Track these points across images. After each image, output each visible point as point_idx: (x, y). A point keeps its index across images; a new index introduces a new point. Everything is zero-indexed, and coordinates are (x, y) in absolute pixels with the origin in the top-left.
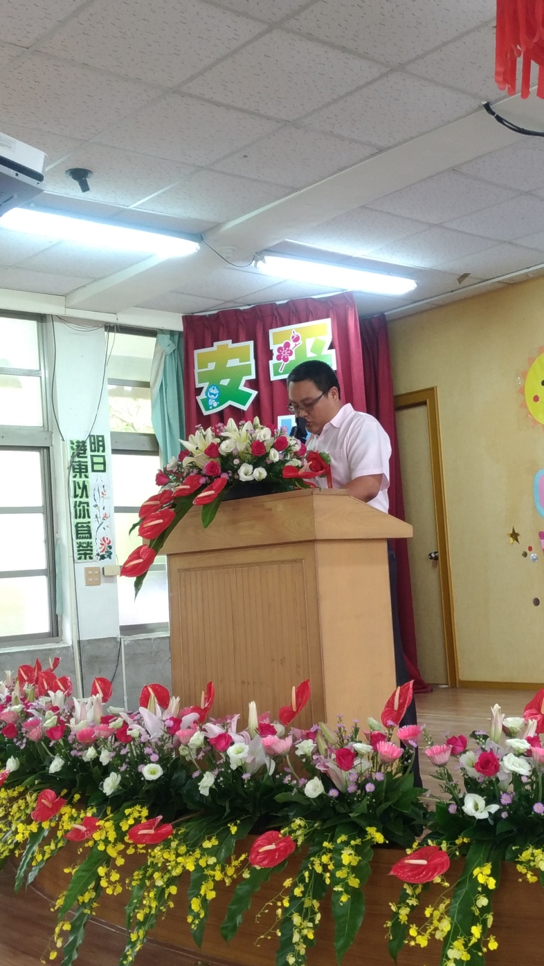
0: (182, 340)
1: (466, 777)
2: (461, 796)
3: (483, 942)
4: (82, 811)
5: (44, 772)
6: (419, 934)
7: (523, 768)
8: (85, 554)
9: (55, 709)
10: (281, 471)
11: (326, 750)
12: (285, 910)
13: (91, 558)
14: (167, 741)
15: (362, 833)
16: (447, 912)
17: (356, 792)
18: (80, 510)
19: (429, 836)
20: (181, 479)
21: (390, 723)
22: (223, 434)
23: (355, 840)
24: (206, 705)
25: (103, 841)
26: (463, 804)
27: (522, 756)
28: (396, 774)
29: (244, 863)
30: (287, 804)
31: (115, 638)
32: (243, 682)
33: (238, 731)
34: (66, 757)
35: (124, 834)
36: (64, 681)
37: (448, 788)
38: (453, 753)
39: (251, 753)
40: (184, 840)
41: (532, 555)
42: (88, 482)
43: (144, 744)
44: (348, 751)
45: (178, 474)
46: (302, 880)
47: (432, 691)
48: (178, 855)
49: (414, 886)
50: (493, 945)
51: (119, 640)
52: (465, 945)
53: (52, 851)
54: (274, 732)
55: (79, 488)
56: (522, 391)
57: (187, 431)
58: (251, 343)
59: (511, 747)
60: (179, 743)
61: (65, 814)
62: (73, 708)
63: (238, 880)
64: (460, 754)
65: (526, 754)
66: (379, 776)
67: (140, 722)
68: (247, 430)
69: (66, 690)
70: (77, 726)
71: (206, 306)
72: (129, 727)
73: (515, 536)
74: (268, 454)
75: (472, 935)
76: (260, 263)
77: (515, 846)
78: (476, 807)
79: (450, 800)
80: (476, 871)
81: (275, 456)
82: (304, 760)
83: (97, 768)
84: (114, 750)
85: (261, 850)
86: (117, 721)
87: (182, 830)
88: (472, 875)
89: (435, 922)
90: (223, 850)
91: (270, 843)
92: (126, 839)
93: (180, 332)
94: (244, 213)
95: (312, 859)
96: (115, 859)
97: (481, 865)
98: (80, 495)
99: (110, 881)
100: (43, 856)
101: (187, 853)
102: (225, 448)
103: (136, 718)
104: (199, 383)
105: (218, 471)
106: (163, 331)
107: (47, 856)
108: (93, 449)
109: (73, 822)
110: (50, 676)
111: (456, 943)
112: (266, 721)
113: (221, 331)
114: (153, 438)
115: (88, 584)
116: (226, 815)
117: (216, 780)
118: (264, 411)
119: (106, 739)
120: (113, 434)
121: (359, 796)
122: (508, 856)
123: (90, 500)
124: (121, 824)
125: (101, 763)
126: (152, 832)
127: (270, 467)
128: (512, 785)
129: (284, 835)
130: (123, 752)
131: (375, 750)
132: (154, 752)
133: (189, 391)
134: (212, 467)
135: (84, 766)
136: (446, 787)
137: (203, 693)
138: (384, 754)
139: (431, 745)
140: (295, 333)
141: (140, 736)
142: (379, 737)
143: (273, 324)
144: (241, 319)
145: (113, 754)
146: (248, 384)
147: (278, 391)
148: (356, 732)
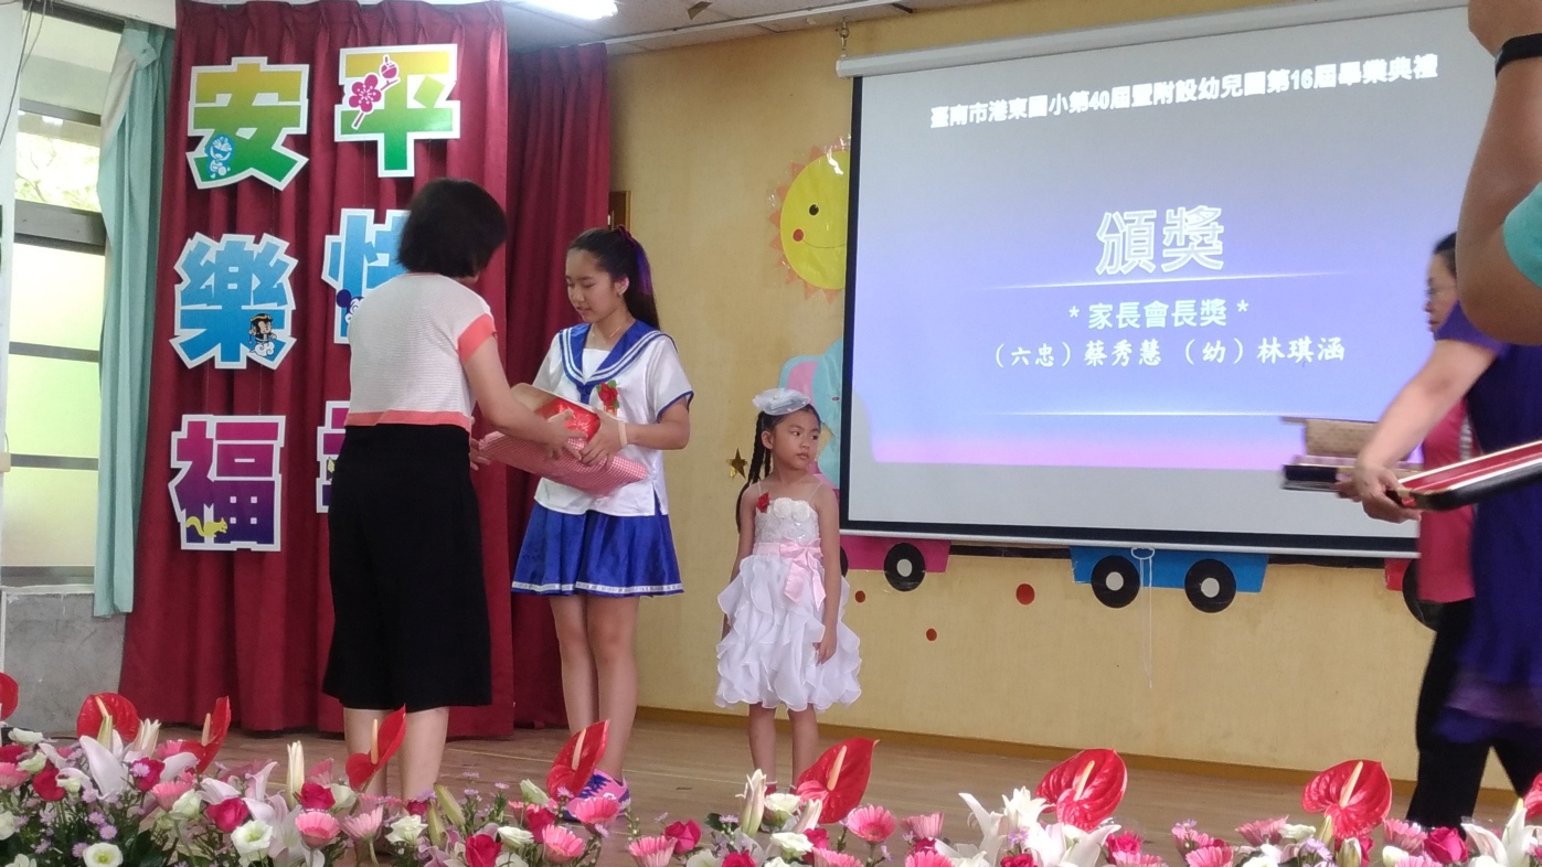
0: (172, 46)
11: (444, 835)
14: (133, 801)
38: (678, 852)
39: (276, 839)
43: (85, 804)
44: (487, 840)
58: (304, 69)
59: (780, 847)
60: (155, 806)
64: (690, 853)
67: (81, 763)
72: (60, 772)
82: (400, 850)
84: (26, 813)
86: (33, 759)
93: (168, 31)
103: (73, 756)
104: (196, 127)
106: (135, 24)
113: (248, 40)
114: (96, 219)
119: (10, 790)
131: (539, 839)
132: (108, 821)
133: (174, 140)
137: (208, 716)
138: (554, 848)
139: (638, 835)
140: (389, 61)
141: (81, 791)
142: (545, 816)
143: (350, 40)
144: (289, 21)
145: (23, 821)
146: (291, 143)
147: (347, 164)
148: (499, 807)
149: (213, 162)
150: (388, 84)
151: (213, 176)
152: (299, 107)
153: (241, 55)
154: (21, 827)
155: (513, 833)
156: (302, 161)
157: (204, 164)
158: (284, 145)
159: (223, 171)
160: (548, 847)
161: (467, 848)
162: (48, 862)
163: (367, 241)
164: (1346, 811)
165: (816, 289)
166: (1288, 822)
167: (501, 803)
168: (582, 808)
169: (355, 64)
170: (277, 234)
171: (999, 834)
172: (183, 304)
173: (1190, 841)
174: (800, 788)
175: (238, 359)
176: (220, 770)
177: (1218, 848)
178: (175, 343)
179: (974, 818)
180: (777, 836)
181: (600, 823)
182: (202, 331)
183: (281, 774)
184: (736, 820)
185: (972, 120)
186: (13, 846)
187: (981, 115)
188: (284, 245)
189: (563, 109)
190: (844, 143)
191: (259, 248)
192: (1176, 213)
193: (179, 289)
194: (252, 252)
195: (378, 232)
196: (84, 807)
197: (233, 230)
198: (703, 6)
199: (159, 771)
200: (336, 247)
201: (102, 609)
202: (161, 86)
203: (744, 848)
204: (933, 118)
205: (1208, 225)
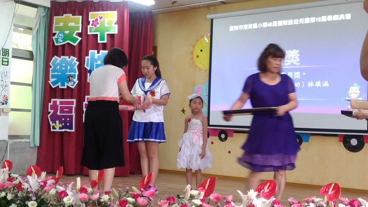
0: (49, 11)
11: (114, 200)
14: (40, 191)
24: (59, 177)
44: (124, 201)
51: (7, 141)
57: (47, 51)
58: (81, 17)
67: (27, 182)
72: (23, 184)
84: (15, 194)
86: (16, 181)
93: (48, 8)
104: (55, 31)
106: (41, 6)
108: (3, 54)
112: (84, 186)
113: (67, 10)
114: (31, 53)
119: (11, 188)
125: (7, 199)
131: (136, 201)
132: (34, 196)
133: (50, 34)
137: (58, 171)
138: (140, 203)
139: (160, 200)
140: (101, 15)
141: (28, 189)
142: (138, 195)
143: (91, 10)
144: (77, 6)
145: (14, 196)
146: (77, 34)
147: (91, 39)
148: (127, 193)
149: (59, 39)
150: (101, 20)
151: (59, 42)
152: (79, 26)
153: (66, 13)
154: (13, 197)
155: (130, 199)
156: (80, 39)
157: (57, 40)
158: (76, 35)
159: (61, 41)
160: (139, 203)
161: (119, 203)
162: (20, 205)
163: (95, 58)
164: (330, 195)
165: (202, 69)
166: (316, 198)
167: (127, 192)
168: (146, 193)
169: (92, 16)
170: (74, 56)
171: (247, 200)
172: (52, 73)
173: (292, 202)
174: (199, 189)
175: (64, 86)
176: (60, 184)
177: (299, 204)
178: (50, 82)
179: (241, 196)
180: (193, 201)
181: (151, 197)
182: (56, 79)
183: (75, 185)
184: (183, 197)
185: (239, 29)
186: (11, 202)
187: (242, 28)
188: (75, 59)
189: (142, 27)
190: (209, 35)
191: (70, 60)
192: (288, 51)
193: (51, 69)
194: (68, 60)
195: (98, 56)
196: (28, 192)
197: (63, 55)
198: (175, 2)
199: (46, 184)
200: (88, 59)
201: (32, 145)
202: (47, 21)
203: (185, 203)
204: (230, 29)
205: (296, 54)
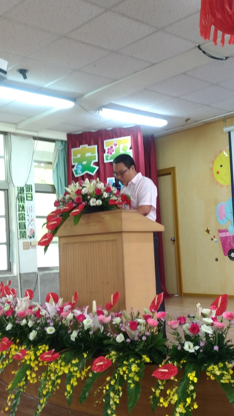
0: (66, 144)
1: (185, 334)
2: (183, 342)
3: (191, 405)
4: (20, 347)
5: (3, 330)
6: (164, 401)
7: (210, 331)
8: (23, 236)
9: (9, 303)
10: (108, 202)
11: (126, 322)
12: (107, 390)
13: (25, 238)
14: (57, 317)
15: (141, 358)
16: (176, 392)
17: (138, 340)
18: (21, 217)
19: (169, 359)
20: (65, 204)
21: (153, 310)
22: (83, 185)
23: (137, 361)
24: (74, 302)
25: (29, 360)
26: (184, 346)
27: (209, 326)
28: (155, 333)
29: (89, 370)
30: (109, 345)
31: (35, 273)
32: (90, 292)
33: (88, 313)
34: (14, 324)
35: (38, 357)
36: (13, 291)
37: (178, 339)
38: (180, 324)
39: (93, 322)
40: (64, 360)
41: (215, 240)
42: (25, 205)
43: (47, 318)
44: (135, 323)
45: (64, 202)
46: (114, 377)
47: (171, 297)
48: (61, 366)
49: (162, 381)
50: (196, 406)
51: (37, 273)
52: (184, 406)
53: (7, 364)
54: (103, 314)
55: (21, 207)
56: (212, 169)
57: (68, 184)
58: (96, 146)
59: (205, 322)
60: (62, 318)
61: (13, 348)
62: (17, 302)
63: (87, 377)
64: (183, 325)
65: (211, 325)
66: (148, 334)
67: (46, 309)
68: (94, 184)
69: (14, 294)
70: (18, 310)
71: (77, 130)
72: (41, 311)
73: (208, 231)
74: (102, 194)
75: (187, 402)
76: (100, 111)
77: (206, 364)
78: (189, 347)
79: (178, 344)
80: (189, 375)
81: (106, 195)
82: (116, 326)
83: (27, 328)
84: (34, 321)
85: (97, 365)
86: (36, 308)
87: (63, 356)
88: (187, 376)
89: (171, 396)
90: (81, 364)
91: (101, 361)
92: (39, 359)
93: (65, 142)
94: (94, 90)
95: (119, 368)
96: (34, 368)
97: (191, 372)
98: (21, 210)
99: (32, 378)
100: (3, 366)
101: (65, 366)
102: (84, 191)
103: (44, 307)
104: (74, 162)
105: (81, 201)
106: (58, 140)
107: (5, 366)
108: (27, 190)
109: (16, 351)
110: (7, 289)
111: (180, 405)
112: (100, 309)
113: (83, 141)
114: (53, 187)
115: (24, 249)
116: (82, 349)
117: (78, 334)
118: (101, 175)
119: (31, 316)
120: (36, 185)
121: (139, 342)
122: (203, 368)
123: (26, 213)
124: (37, 353)
125: (29, 326)
126: (50, 356)
127: (103, 200)
128: (205, 338)
129: (107, 358)
130: (38, 321)
131: (147, 322)
132: (52, 322)
133: (69, 166)
134: (78, 199)
135: (21, 327)
136: (177, 338)
137: (73, 296)
139: (171, 320)
140: (115, 142)
141: (46, 315)
142: (149, 317)
143: (106, 139)
144: (92, 136)
145: (34, 323)
146: (95, 164)
147: (107, 168)
148: (138, 314)
149: (78, 170)
150: (115, 147)
151: (78, 174)
152: (95, 156)
153: (82, 145)
155: (141, 321)
156: (97, 168)
159: (80, 172)
161: (130, 325)
162: (39, 332)
169: (107, 144)
176: (77, 308)
180: (205, 319)
186: (32, 328)
199: (63, 310)
202: (65, 154)
